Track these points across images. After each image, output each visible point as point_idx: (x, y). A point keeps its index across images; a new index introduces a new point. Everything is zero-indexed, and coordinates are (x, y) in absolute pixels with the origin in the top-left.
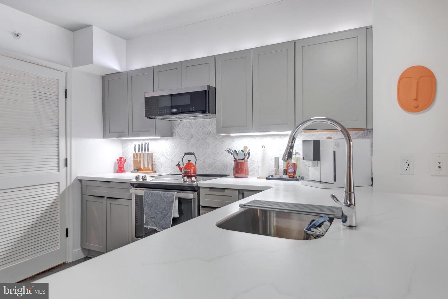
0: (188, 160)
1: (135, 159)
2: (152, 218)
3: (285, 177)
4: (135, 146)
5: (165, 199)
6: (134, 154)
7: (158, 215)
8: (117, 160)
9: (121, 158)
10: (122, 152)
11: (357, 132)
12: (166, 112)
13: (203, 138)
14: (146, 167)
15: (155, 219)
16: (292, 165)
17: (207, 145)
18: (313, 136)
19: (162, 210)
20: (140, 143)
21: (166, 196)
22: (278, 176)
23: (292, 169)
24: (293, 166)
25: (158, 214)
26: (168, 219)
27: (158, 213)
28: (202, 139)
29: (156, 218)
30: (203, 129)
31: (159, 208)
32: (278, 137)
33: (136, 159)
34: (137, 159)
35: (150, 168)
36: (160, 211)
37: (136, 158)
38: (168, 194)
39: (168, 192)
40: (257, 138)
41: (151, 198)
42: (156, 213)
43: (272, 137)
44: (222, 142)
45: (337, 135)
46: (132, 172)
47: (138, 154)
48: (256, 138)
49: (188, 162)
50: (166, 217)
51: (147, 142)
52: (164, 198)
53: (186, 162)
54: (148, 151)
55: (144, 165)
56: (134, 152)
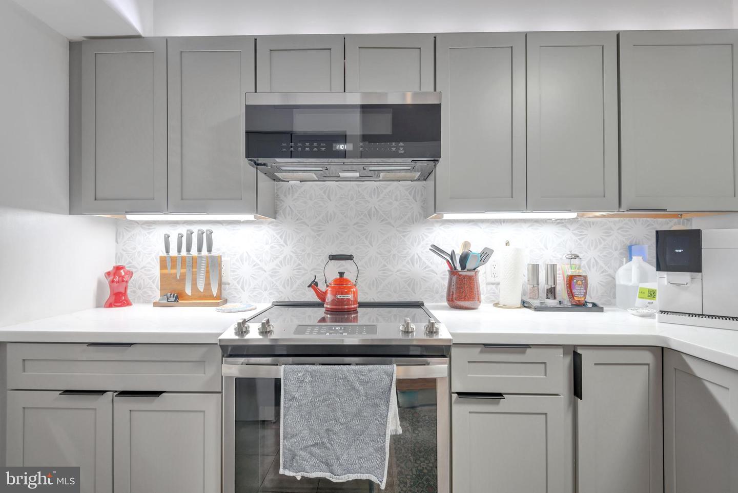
0: (339, 273)
1: (165, 271)
2: (315, 445)
3: (551, 302)
4: (169, 237)
5: (361, 388)
6: (161, 258)
7: (335, 437)
8: (108, 274)
9: (118, 268)
10: (116, 254)
11: (668, 219)
12: (315, 149)
13: (357, 223)
14: (202, 290)
15: (326, 448)
16: (581, 280)
17: (366, 238)
18: (593, 224)
19: (349, 419)
20: (183, 230)
21: (362, 377)
22: (536, 303)
23: (583, 288)
24: (584, 282)
25: (335, 434)
26: (367, 444)
27: (336, 429)
28: (355, 224)
29: (329, 445)
30: (357, 203)
31: (339, 414)
32: (527, 225)
33: (169, 271)
34: (173, 271)
35: (215, 291)
36: (342, 424)
37: (169, 267)
38: (370, 371)
39: (370, 367)
40: (483, 226)
41: (309, 388)
42: (328, 430)
43: (516, 224)
44: (404, 232)
45: (636, 223)
46: (156, 305)
47: (176, 257)
48: (480, 224)
49: (338, 276)
50: (362, 438)
51: (205, 228)
52: (357, 386)
53: (333, 276)
54: (209, 250)
55: (194, 284)
56: (165, 254)
